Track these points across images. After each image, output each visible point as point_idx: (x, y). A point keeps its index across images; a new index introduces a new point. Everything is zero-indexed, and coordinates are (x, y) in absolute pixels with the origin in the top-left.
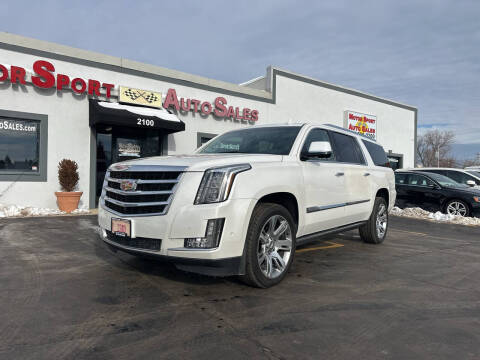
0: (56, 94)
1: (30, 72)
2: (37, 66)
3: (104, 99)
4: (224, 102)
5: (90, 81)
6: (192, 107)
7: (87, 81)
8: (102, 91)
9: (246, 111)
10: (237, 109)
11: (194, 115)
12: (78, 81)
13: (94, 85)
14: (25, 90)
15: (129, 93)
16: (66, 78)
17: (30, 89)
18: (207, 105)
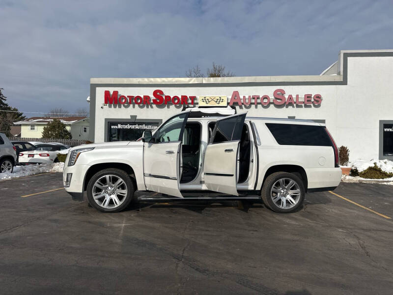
0: (166, 107)
1: (152, 97)
2: (155, 93)
3: (192, 106)
4: (283, 92)
5: (182, 96)
6: (253, 101)
7: (180, 97)
8: (190, 101)
9: (308, 97)
10: (297, 96)
11: (256, 107)
12: (176, 98)
13: (184, 98)
14: (152, 107)
15: (204, 100)
16: (169, 97)
17: (154, 106)
18: (266, 97)
